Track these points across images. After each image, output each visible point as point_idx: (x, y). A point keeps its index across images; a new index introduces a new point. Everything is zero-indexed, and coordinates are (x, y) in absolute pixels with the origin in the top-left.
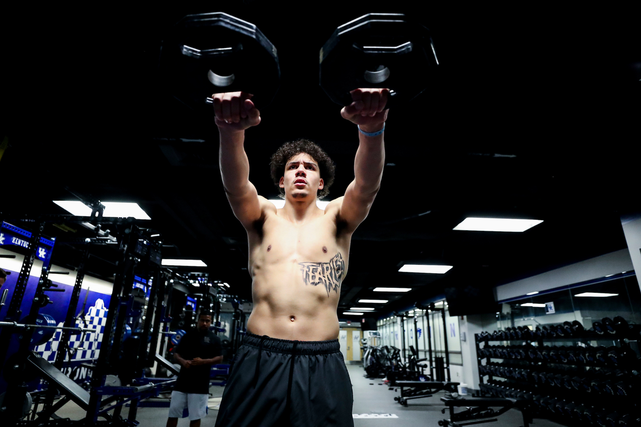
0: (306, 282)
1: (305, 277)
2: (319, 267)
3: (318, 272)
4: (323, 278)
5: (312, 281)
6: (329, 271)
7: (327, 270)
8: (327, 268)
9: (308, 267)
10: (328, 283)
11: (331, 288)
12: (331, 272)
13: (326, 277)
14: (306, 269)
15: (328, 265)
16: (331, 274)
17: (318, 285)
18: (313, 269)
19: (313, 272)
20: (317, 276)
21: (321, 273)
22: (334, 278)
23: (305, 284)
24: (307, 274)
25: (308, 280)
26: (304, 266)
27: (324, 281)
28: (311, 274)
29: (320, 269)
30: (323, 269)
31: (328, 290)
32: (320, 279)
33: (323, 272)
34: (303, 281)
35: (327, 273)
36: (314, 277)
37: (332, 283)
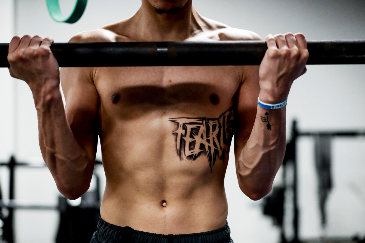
0: (180, 156)
1: (178, 147)
2: (201, 126)
3: (200, 134)
4: (207, 144)
5: (188, 153)
6: (217, 130)
7: (214, 130)
8: (214, 126)
9: (184, 127)
10: (213, 151)
11: (217, 158)
12: (219, 132)
13: (211, 142)
14: (181, 131)
15: (216, 122)
16: (218, 136)
17: (198, 159)
18: (192, 129)
19: (191, 136)
20: (198, 140)
21: (204, 135)
22: (222, 142)
23: (178, 158)
24: (183, 142)
25: (183, 152)
26: (178, 124)
27: (207, 148)
28: (188, 140)
29: (203, 128)
30: (208, 128)
31: (212, 162)
32: (202, 146)
33: (208, 135)
34: (176, 154)
35: (213, 135)
36: (192, 145)
37: (219, 149)
